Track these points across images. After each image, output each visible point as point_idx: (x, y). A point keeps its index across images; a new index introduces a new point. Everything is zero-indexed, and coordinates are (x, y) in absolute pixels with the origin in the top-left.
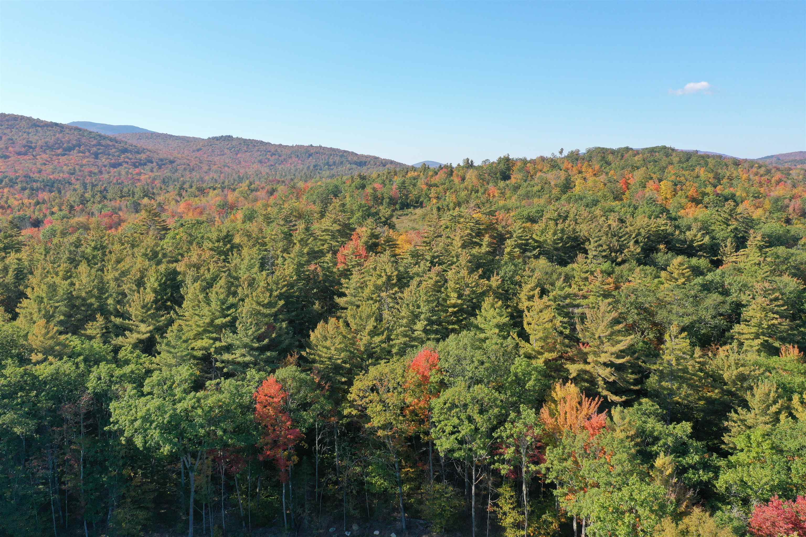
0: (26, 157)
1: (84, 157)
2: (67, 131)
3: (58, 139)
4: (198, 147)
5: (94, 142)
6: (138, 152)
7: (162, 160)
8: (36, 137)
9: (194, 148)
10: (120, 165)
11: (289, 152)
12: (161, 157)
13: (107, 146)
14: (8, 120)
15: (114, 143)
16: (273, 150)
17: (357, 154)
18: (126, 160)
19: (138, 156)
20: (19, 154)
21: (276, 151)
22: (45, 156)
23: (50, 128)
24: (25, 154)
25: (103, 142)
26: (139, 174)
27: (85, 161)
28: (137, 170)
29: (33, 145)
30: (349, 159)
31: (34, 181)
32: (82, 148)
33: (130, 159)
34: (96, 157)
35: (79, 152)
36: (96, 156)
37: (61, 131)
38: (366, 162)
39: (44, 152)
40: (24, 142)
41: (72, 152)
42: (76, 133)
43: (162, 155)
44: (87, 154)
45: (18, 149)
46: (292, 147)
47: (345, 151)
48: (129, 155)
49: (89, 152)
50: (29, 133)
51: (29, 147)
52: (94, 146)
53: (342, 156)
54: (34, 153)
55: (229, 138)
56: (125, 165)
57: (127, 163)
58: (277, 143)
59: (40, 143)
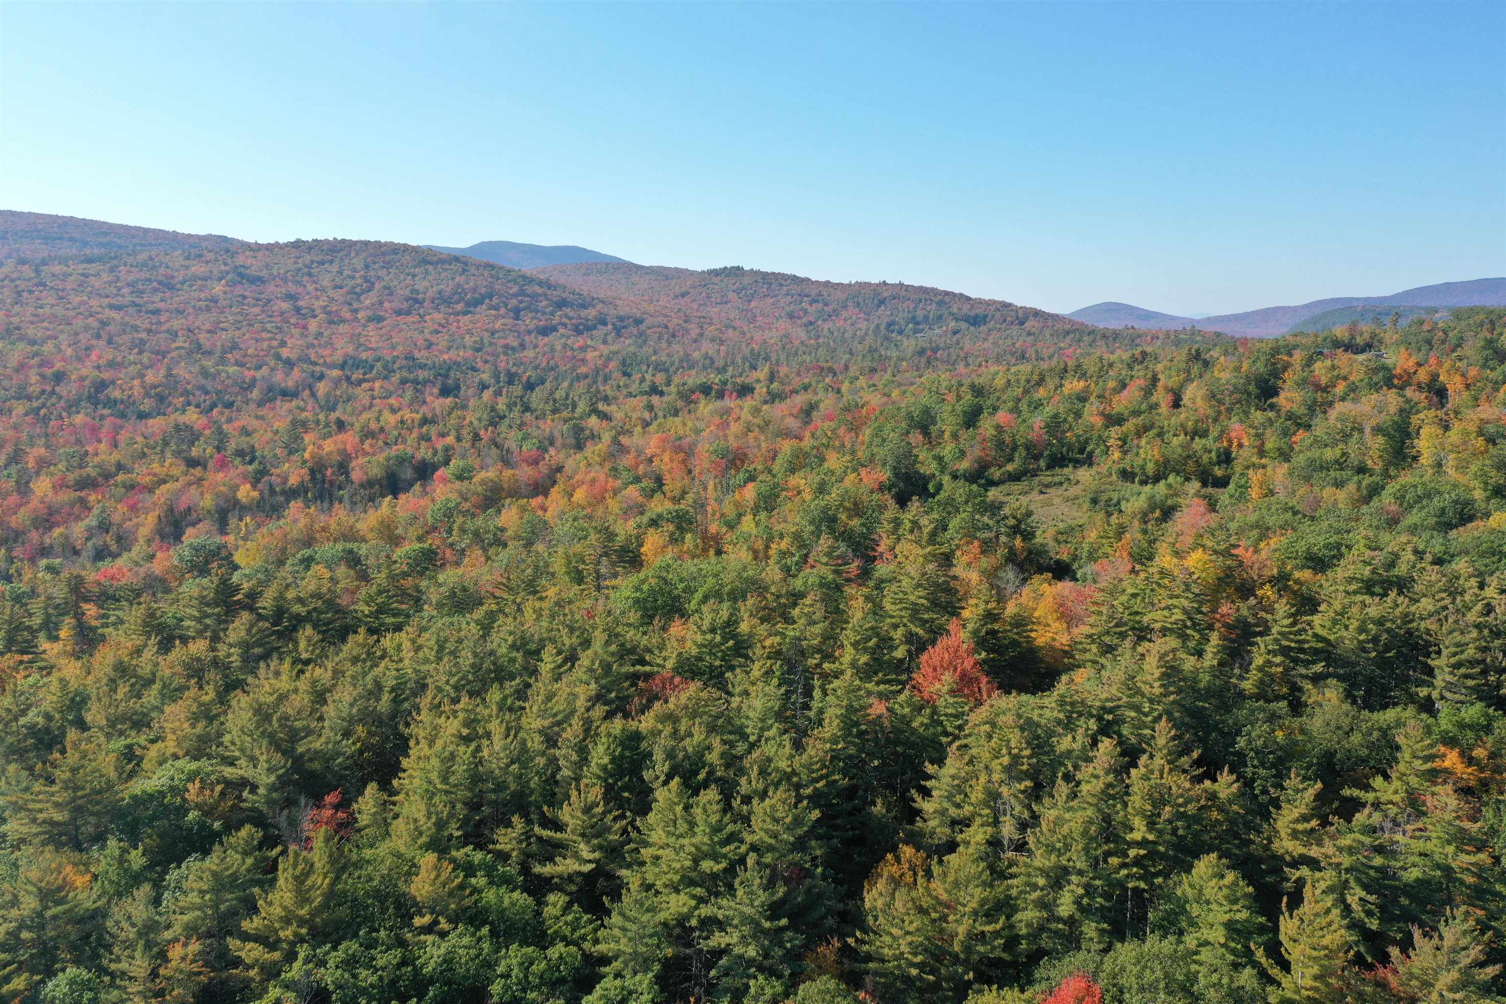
0: (410, 319)
1: (497, 317)
2: (473, 270)
3: (459, 285)
4: (684, 290)
5: (515, 289)
6: (584, 306)
7: (621, 319)
8: (426, 283)
9: (677, 290)
10: (554, 329)
11: (844, 297)
12: (621, 313)
13: (534, 297)
14: (384, 254)
15: (544, 289)
16: (814, 293)
17: (969, 299)
18: (565, 320)
19: (584, 313)
20: (399, 313)
21: (820, 294)
22: (438, 317)
23: (447, 266)
24: (408, 313)
25: (529, 289)
26: (584, 348)
27: (498, 325)
28: (581, 341)
29: (420, 296)
30: (954, 309)
31: (420, 367)
32: (495, 300)
33: (570, 319)
34: (517, 318)
35: (491, 308)
36: (517, 313)
37: (464, 271)
38: (986, 316)
39: (437, 308)
40: (407, 292)
41: (478, 309)
42: (486, 273)
43: (623, 310)
44: (503, 311)
45: (396, 305)
46: (850, 285)
47: (947, 293)
48: (568, 311)
49: (506, 306)
50: (414, 276)
51: (415, 300)
52: (515, 295)
53: (940, 303)
54: (421, 311)
55: (737, 271)
56: (562, 331)
57: (565, 325)
58: (822, 279)
59: (430, 294)
